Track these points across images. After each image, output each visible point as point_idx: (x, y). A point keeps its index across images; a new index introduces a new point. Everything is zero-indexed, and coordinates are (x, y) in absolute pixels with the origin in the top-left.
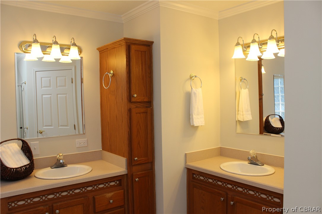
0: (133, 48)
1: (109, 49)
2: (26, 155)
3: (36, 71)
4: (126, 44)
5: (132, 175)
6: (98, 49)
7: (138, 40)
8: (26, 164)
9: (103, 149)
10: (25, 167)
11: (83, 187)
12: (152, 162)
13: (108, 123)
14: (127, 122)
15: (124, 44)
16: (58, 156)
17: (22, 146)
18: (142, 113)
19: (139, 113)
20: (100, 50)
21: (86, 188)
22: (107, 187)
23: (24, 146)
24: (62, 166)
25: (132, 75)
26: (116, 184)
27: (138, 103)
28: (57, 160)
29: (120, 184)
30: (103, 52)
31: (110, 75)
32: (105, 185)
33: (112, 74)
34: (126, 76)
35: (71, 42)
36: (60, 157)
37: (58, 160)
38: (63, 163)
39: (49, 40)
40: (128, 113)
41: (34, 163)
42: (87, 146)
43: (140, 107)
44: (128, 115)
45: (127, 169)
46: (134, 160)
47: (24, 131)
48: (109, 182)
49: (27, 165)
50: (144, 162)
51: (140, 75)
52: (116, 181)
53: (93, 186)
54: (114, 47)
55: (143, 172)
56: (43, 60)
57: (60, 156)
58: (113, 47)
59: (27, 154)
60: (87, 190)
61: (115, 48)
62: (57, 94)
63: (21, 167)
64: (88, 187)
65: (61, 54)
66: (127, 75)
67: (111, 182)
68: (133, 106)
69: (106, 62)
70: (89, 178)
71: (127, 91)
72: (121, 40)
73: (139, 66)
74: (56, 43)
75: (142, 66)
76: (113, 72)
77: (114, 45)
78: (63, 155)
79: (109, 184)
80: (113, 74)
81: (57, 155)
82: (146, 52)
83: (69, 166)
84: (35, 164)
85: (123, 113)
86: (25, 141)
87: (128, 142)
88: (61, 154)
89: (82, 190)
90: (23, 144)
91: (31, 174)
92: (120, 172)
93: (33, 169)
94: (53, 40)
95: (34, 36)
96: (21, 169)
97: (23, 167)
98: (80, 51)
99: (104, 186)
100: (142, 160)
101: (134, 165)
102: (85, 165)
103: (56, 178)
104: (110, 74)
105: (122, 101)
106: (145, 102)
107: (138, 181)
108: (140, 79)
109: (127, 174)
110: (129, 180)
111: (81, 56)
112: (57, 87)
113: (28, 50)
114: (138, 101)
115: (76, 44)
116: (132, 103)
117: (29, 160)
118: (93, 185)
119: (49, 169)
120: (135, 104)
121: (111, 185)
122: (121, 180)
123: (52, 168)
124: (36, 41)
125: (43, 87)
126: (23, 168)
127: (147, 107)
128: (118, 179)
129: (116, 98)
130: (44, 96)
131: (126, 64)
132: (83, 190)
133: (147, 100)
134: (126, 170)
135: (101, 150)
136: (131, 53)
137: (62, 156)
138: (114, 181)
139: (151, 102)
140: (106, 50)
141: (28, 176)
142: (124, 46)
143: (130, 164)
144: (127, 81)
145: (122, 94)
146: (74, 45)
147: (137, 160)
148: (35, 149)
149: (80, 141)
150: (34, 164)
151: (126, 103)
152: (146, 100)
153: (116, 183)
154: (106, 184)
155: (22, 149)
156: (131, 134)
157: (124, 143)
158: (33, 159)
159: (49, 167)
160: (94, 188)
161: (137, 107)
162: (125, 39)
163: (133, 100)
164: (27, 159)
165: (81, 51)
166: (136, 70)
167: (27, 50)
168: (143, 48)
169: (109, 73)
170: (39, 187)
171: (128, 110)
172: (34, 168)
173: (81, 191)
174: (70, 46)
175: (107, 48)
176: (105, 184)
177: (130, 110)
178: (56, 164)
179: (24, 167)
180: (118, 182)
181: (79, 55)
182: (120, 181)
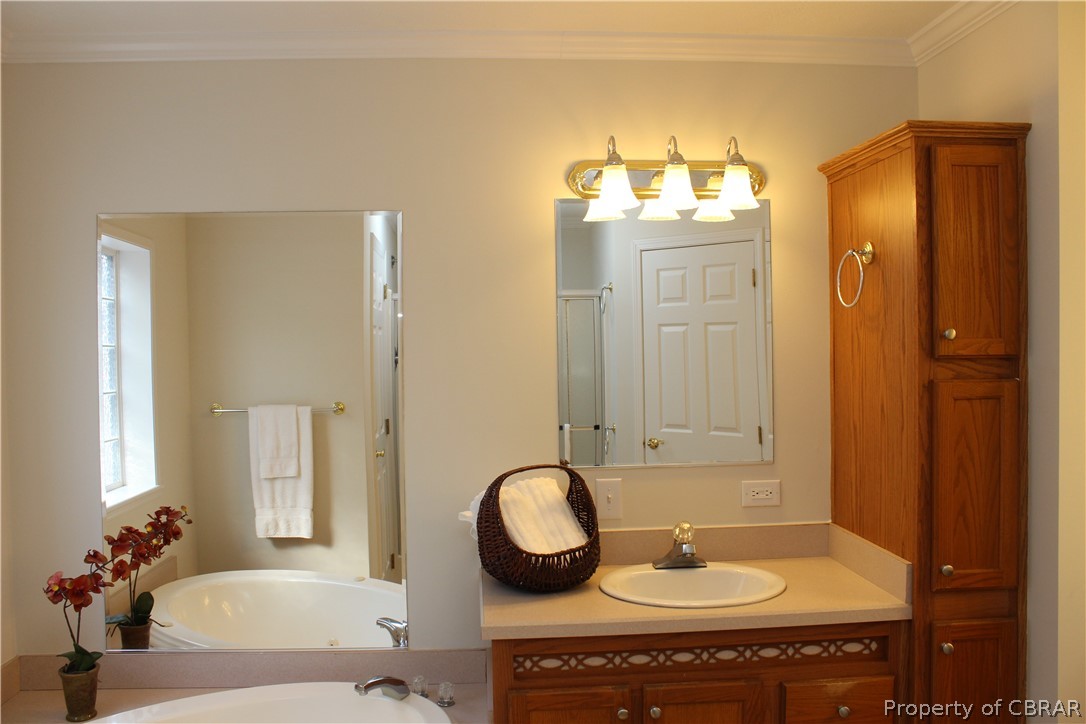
0: (944, 155)
1: (858, 166)
2: (578, 516)
3: (642, 251)
4: (916, 146)
5: (930, 629)
6: (822, 169)
7: (964, 123)
8: (574, 546)
9: (837, 518)
10: (571, 556)
11: (748, 646)
12: (1016, 589)
13: (855, 429)
14: (917, 430)
15: (908, 144)
16: (677, 531)
17: (570, 490)
18: (980, 399)
19: (969, 399)
20: (830, 173)
21: (759, 650)
22: (832, 657)
23: (573, 489)
24: (688, 563)
25: (941, 259)
26: (866, 652)
27: (966, 363)
28: (675, 544)
29: (882, 655)
30: (840, 177)
31: (861, 261)
32: (826, 649)
33: (870, 256)
34: (916, 260)
35: (729, 151)
36: (683, 535)
37: (678, 545)
38: (693, 554)
39: (657, 152)
40: (921, 398)
41: (600, 545)
42: (778, 504)
43: (973, 378)
44: (921, 405)
45: (912, 603)
46: (941, 571)
47: (604, 437)
48: (840, 640)
49: (578, 549)
50: (980, 585)
51: (972, 257)
52: (867, 641)
53: (784, 646)
54: (875, 157)
55: (975, 623)
56: (640, 218)
57: (684, 530)
58: (873, 158)
59: (583, 515)
60: (759, 656)
61: (877, 161)
62: (707, 324)
63: (558, 555)
64: (764, 646)
65: (692, 194)
66: (920, 258)
67: (847, 641)
68: (942, 372)
69: (851, 214)
70: (766, 617)
71: (919, 318)
72: (900, 131)
73: (970, 223)
74: (676, 159)
75: (982, 220)
76: (873, 247)
77: (874, 152)
78: (694, 527)
79: (839, 648)
80: (874, 255)
81: (675, 528)
82: (997, 167)
83: (712, 567)
84: (601, 549)
85: (904, 398)
86: (579, 472)
87: (919, 504)
88: (688, 526)
89: (741, 654)
90: (572, 481)
91: (588, 578)
92: (884, 610)
93: (597, 566)
94: (669, 151)
95: (609, 143)
96: (559, 559)
97: (564, 553)
98: (758, 181)
99: (823, 652)
100: (975, 574)
101: (941, 592)
102: (763, 568)
103: (658, 602)
104: (864, 253)
105: (904, 353)
106: (989, 357)
107: (953, 653)
108: (974, 270)
109: (909, 621)
110: (917, 642)
111: (762, 196)
112: (705, 301)
113: (594, 187)
114: (964, 352)
115: (745, 158)
116: (939, 359)
117: (586, 535)
118: (783, 643)
119: (648, 569)
120: (950, 365)
121: (848, 653)
122: (886, 638)
123: (659, 566)
124: (614, 159)
125: (661, 299)
126: (565, 558)
127: (1000, 377)
128: (877, 633)
129: (882, 340)
130: (665, 329)
131: (915, 219)
132: (748, 654)
133: (1002, 352)
134: (907, 605)
135: (830, 521)
136: (934, 176)
137: (689, 529)
138: (859, 640)
139: (1019, 358)
140: (850, 170)
141: (578, 583)
142: (909, 150)
143: (924, 583)
144: (920, 280)
145: (904, 328)
146: (738, 160)
147: (950, 573)
148: (609, 502)
149: (757, 488)
150: (599, 549)
151: (917, 362)
152: (997, 348)
153: (867, 647)
154: (829, 646)
155: (568, 498)
156: (931, 474)
157: (905, 505)
158: (598, 534)
159: (648, 562)
160: (784, 652)
161: (958, 377)
162: (914, 126)
163: (943, 350)
164: (579, 530)
165: (761, 181)
166: (957, 237)
167: (590, 189)
168: (986, 155)
169: (857, 252)
170: (605, 624)
171: (924, 386)
172: (599, 561)
173: (738, 657)
174: (722, 164)
175: (852, 162)
176: (825, 644)
177: (930, 389)
178: (668, 556)
179: (568, 556)
180: (874, 646)
181: (755, 194)
182: (883, 641)
